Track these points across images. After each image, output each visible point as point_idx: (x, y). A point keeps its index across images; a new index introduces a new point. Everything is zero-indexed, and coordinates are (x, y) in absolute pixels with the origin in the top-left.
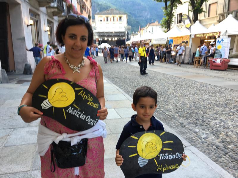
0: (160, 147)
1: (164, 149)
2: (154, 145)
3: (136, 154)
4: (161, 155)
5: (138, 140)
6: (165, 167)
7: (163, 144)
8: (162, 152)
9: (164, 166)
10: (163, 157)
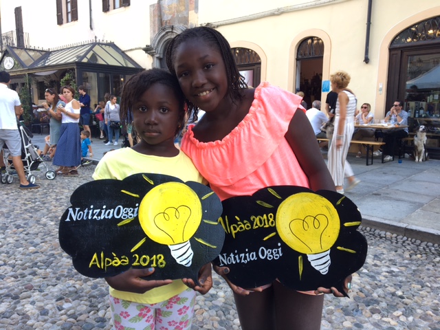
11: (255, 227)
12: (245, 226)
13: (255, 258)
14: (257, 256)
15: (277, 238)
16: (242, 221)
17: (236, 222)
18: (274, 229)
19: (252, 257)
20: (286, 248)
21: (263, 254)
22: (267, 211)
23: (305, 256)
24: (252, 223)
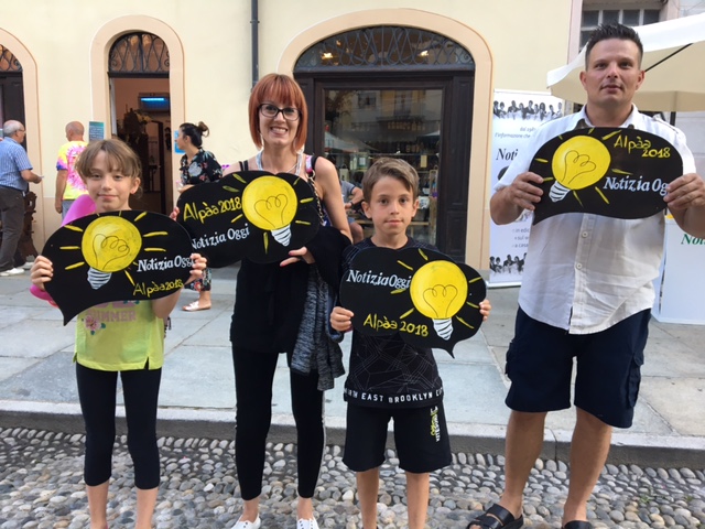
0: (135, 246)
1: (147, 250)
2: (121, 243)
3: (82, 263)
4: (141, 262)
5: (82, 233)
6: (153, 286)
7: (143, 239)
8: (142, 255)
9: (149, 285)
10: (144, 266)
11: (223, 211)
12: (213, 211)
13: (224, 240)
14: (226, 237)
15: (244, 219)
16: (209, 206)
17: (204, 208)
18: (240, 211)
19: (221, 239)
20: (252, 227)
21: (232, 235)
22: (233, 195)
23: (269, 233)
24: (220, 208)
